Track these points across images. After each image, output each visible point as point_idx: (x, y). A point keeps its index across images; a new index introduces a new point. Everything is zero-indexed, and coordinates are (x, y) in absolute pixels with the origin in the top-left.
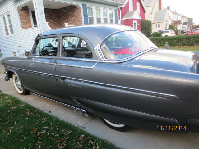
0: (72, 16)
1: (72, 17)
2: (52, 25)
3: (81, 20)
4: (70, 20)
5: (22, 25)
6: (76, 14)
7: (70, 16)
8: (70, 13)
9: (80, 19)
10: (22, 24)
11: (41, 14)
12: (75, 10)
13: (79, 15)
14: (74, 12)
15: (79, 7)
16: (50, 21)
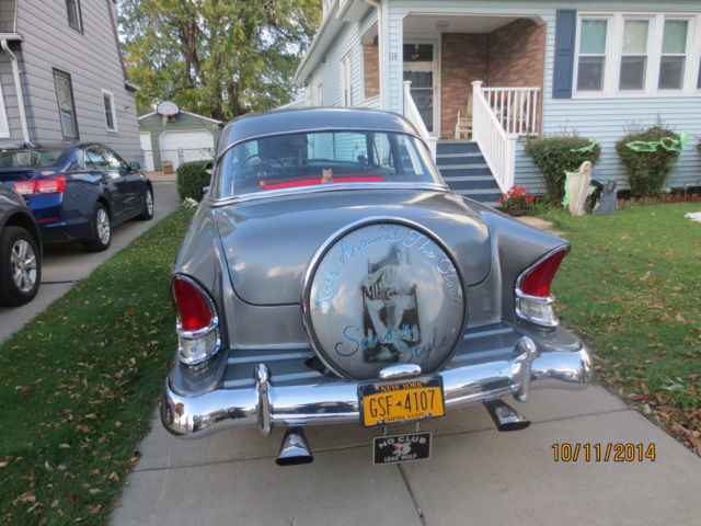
0: (521, 54)
1: (520, 58)
2: (460, 85)
3: (542, 69)
4: (514, 69)
5: (366, 87)
6: (530, 47)
7: (516, 55)
8: (516, 47)
9: (537, 67)
10: (368, 84)
11: (393, 57)
12: (530, 34)
13: (538, 50)
14: (526, 42)
15: (541, 23)
16: (457, 74)
